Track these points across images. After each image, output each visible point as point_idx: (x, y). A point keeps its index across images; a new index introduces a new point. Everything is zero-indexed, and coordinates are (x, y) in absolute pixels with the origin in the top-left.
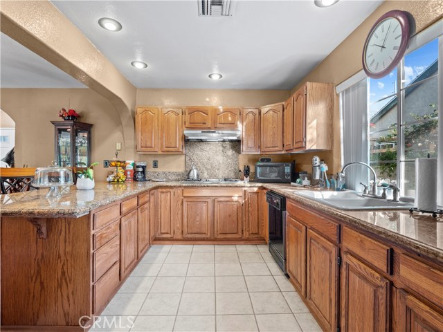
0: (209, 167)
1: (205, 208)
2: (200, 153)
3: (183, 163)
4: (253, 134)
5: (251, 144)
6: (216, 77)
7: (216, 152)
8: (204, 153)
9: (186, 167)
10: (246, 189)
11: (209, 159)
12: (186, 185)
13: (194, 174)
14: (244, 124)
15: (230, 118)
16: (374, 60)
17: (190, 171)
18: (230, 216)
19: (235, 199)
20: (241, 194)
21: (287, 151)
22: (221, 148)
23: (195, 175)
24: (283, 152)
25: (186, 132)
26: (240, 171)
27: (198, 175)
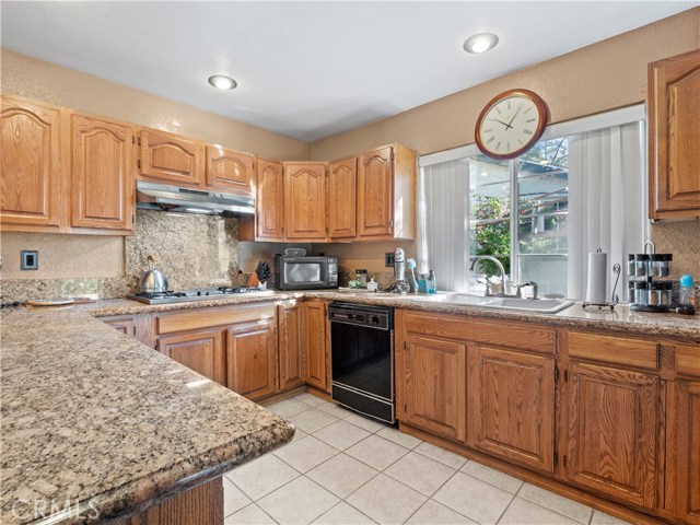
0: (181, 265)
1: (208, 351)
2: (160, 236)
3: (117, 258)
4: (273, 207)
5: (271, 224)
6: (223, 85)
7: (195, 235)
8: (170, 236)
9: (124, 267)
10: (279, 303)
11: (180, 249)
12: (169, 306)
13: (155, 281)
14: (261, 186)
15: (237, 172)
16: (493, 138)
17: (148, 274)
18: (255, 357)
19: (263, 323)
20: (272, 313)
21: (332, 238)
22: (206, 228)
23: (161, 284)
24: (325, 241)
25: (143, 186)
26: (240, 272)
27: (166, 284)
